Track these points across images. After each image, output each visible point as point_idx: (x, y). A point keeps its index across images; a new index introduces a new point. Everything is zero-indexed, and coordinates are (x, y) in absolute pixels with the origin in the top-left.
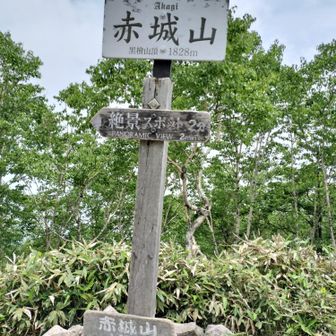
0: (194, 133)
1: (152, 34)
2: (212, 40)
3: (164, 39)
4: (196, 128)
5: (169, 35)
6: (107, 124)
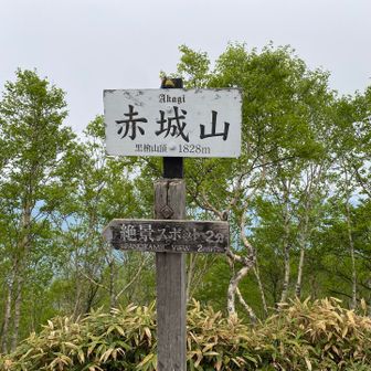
0: (212, 245)
1: (159, 130)
2: (225, 136)
3: (173, 135)
4: (214, 239)
5: (178, 131)
6: (119, 236)
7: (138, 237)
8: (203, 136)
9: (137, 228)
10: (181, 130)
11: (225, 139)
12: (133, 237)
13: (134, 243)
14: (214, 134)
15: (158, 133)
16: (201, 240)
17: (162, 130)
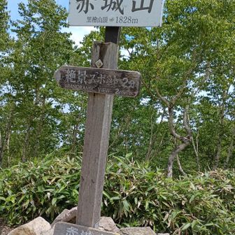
0: (126, 89)
1: (104, 5)
2: (150, 9)
3: (113, 9)
4: (128, 85)
5: (117, 6)
6: (65, 78)
7: (77, 79)
8: (134, 10)
9: (77, 73)
10: (119, 5)
11: (149, 12)
12: (74, 79)
13: (73, 84)
14: (142, 8)
15: (103, 8)
16: (118, 85)
17: (106, 6)
